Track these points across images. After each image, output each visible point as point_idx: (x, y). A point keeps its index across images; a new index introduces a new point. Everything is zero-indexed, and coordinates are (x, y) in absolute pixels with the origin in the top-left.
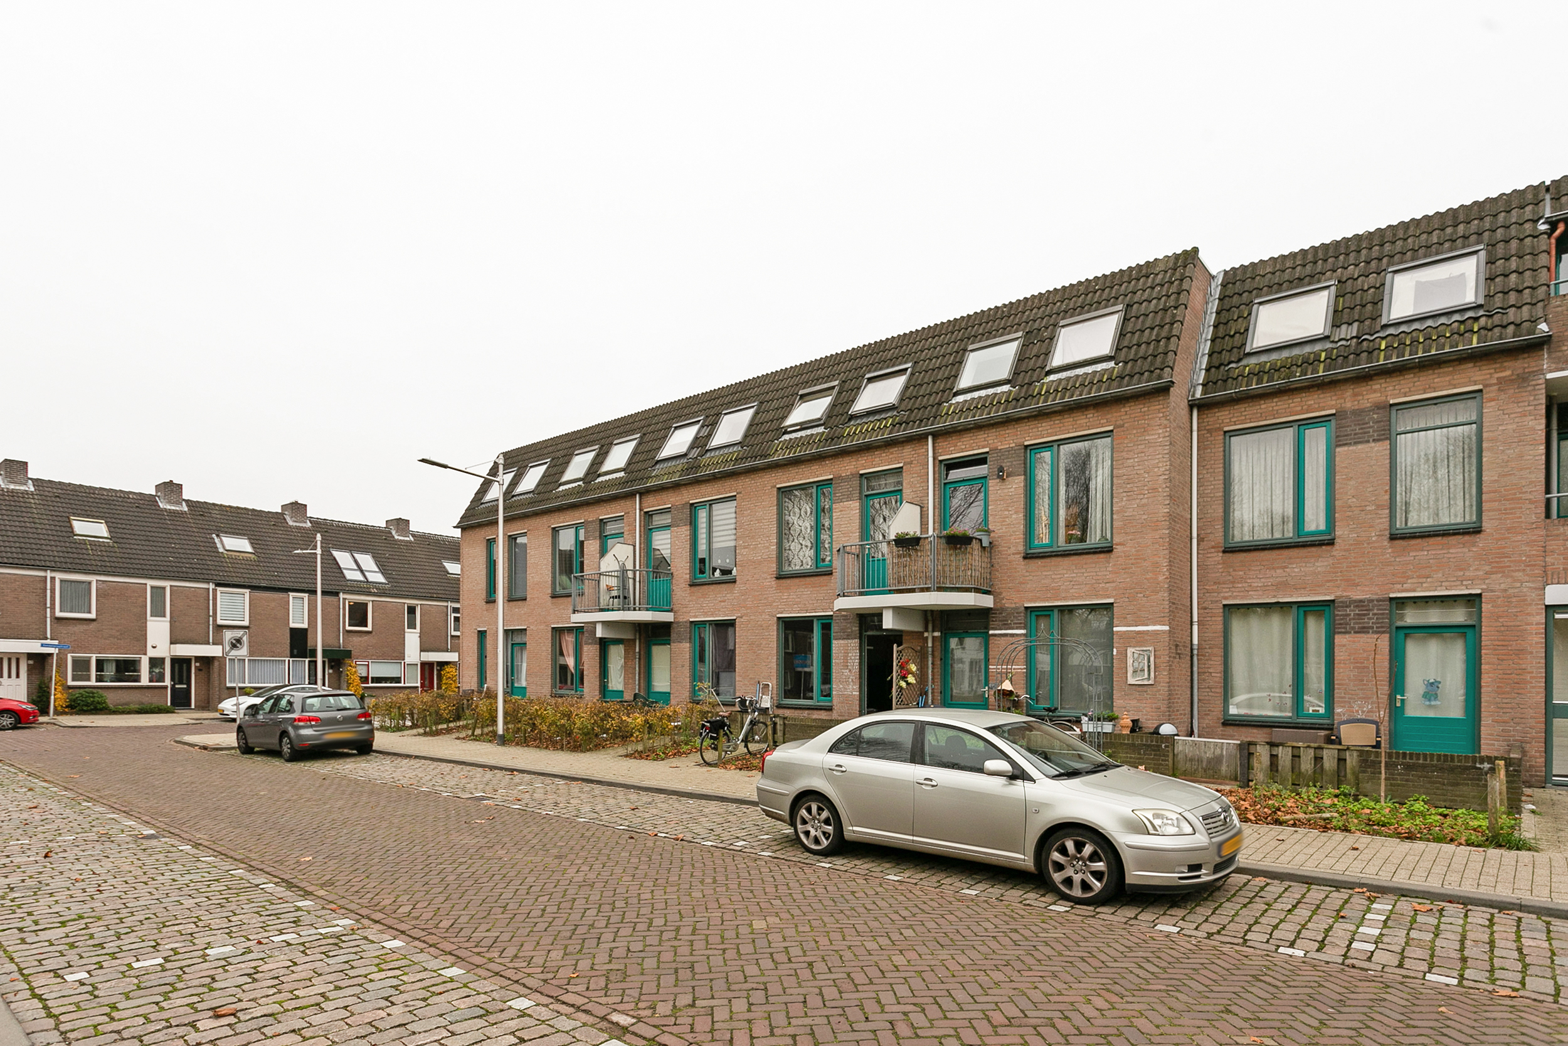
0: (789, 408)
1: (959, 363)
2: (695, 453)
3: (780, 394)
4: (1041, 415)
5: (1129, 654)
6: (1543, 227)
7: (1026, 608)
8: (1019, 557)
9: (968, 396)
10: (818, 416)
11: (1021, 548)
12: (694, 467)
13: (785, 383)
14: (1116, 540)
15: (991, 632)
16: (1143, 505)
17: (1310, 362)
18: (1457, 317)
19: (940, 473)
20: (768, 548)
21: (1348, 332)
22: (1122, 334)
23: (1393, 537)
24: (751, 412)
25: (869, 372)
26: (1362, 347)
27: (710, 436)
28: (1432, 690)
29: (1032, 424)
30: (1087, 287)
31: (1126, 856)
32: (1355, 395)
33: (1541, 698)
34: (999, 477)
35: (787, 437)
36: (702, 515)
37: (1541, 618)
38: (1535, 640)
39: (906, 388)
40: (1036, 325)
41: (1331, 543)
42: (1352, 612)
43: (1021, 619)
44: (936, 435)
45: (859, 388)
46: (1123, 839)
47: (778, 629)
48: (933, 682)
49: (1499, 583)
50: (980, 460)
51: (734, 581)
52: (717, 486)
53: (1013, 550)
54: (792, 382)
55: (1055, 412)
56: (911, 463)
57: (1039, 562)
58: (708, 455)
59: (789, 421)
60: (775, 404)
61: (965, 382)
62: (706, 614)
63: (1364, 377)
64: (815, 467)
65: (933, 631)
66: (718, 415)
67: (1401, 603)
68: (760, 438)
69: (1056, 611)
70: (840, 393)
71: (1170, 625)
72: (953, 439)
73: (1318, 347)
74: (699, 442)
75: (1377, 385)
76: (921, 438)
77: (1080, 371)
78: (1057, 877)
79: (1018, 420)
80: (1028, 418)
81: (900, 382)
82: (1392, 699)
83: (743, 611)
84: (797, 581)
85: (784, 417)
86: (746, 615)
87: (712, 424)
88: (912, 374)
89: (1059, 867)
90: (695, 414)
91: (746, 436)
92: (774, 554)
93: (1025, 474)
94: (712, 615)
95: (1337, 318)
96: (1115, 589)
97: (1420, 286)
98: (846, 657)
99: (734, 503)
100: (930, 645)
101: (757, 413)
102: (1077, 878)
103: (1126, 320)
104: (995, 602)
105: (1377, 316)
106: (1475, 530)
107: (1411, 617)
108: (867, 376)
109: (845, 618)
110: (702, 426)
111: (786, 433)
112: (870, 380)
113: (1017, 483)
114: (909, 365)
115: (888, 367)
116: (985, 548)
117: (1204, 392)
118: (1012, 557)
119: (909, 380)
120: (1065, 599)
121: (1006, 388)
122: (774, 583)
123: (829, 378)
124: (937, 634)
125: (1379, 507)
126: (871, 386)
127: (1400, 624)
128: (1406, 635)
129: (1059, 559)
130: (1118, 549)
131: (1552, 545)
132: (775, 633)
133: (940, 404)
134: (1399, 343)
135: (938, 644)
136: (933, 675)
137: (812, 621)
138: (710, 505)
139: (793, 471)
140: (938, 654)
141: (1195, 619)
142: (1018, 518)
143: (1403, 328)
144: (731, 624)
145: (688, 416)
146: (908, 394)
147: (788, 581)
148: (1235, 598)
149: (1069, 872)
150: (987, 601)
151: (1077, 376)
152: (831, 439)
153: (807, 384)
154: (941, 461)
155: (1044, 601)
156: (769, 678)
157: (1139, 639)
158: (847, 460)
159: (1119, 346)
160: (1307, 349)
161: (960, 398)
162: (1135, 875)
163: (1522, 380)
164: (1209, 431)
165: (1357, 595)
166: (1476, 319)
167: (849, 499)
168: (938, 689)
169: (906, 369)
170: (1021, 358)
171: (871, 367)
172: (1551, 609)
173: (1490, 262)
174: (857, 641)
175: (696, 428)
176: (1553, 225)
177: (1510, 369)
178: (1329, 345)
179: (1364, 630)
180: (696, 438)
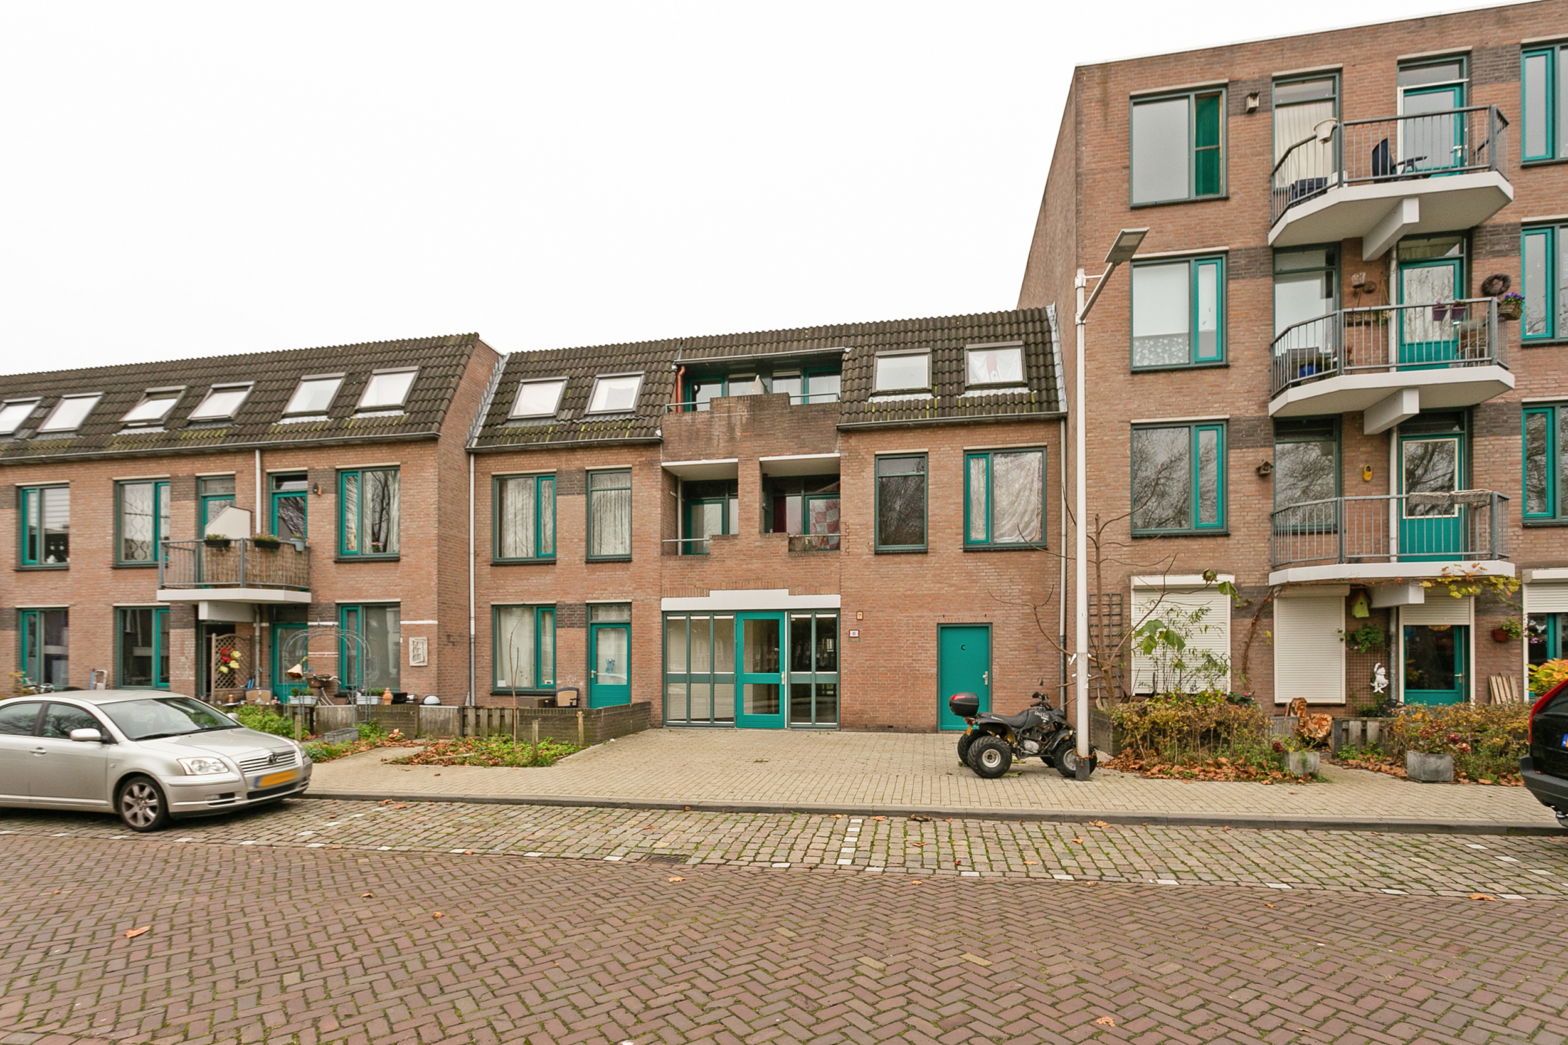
0: (133, 403)
1: (292, 390)
2: (25, 433)
3: (129, 387)
4: (346, 445)
5: (411, 643)
6: (674, 367)
7: (338, 604)
8: (331, 561)
9: (294, 420)
10: (158, 416)
11: (333, 554)
12: (21, 448)
13: (136, 378)
14: (402, 553)
15: (310, 623)
16: (421, 527)
17: (543, 432)
18: (622, 417)
19: (268, 484)
20: (103, 538)
21: (567, 415)
22: (414, 389)
23: (588, 562)
24: (94, 401)
25: (217, 382)
26: (571, 429)
27: (43, 419)
28: (611, 666)
29: (341, 452)
30: (401, 346)
31: (169, 793)
32: (567, 460)
33: (659, 671)
34: (316, 493)
35: (126, 432)
36: (33, 499)
37: (659, 619)
38: (657, 633)
39: (245, 403)
40: (358, 370)
41: (554, 563)
42: (566, 612)
43: (333, 613)
44: (263, 450)
45: (204, 396)
46: (166, 779)
47: (115, 619)
48: (261, 665)
49: (640, 595)
50: (302, 477)
51: (67, 569)
52: (48, 471)
53: (327, 555)
54: (143, 378)
55: (358, 445)
56: (242, 472)
57: (347, 566)
58: (40, 438)
59: (128, 417)
60: (121, 397)
61: (292, 408)
62: (35, 601)
63: (573, 449)
64: (152, 465)
65: (261, 621)
66: (59, 397)
67: (593, 607)
68: (98, 429)
69: (360, 607)
70: (185, 397)
71: (439, 620)
72: (279, 455)
73: (549, 422)
74: (31, 423)
75: (580, 455)
76: (250, 451)
77: (379, 414)
78: (128, 814)
79: (330, 447)
80: (338, 446)
81: (242, 396)
82: (588, 674)
83: (77, 599)
84: (134, 571)
85: (126, 412)
86: (80, 603)
87: (50, 405)
88: (253, 392)
89: (129, 806)
90: (34, 392)
91: (84, 424)
92: (110, 545)
93: (336, 492)
94: (42, 602)
95: (563, 404)
96: (401, 591)
97: (611, 391)
98: (182, 645)
99: (67, 491)
100: (257, 633)
101: (100, 403)
102: (140, 813)
103: (419, 379)
104: (313, 598)
105: (583, 408)
106: (626, 560)
107: (602, 617)
108: (214, 386)
109: (182, 609)
110: (39, 407)
111: (126, 427)
112: (216, 390)
113: (330, 499)
114: (252, 383)
115: (234, 381)
116: (300, 552)
117: (478, 444)
118: (325, 561)
119: (249, 396)
120: (366, 597)
121: (324, 418)
122: (110, 572)
123: (179, 381)
124: (264, 625)
125: (580, 540)
126: (217, 396)
127: (594, 621)
128: (598, 630)
129: (362, 565)
130: (404, 560)
131: (665, 572)
132: (111, 622)
133: (270, 423)
134: (591, 430)
135: (265, 633)
136: (261, 660)
137: (150, 611)
138: (42, 490)
139: (130, 466)
140: (266, 643)
141: (472, 615)
142: (330, 529)
143: (595, 419)
144: (63, 613)
145: (25, 393)
146: (245, 410)
147: (126, 572)
148: (498, 600)
149: (136, 809)
150: (305, 598)
151: (377, 418)
152: (168, 440)
153: (157, 383)
154: (269, 474)
155: (350, 598)
156: (105, 666)
157: (417, 631)
158: (184, 461)
159: (409, 400)
160: (543, 423)
161: (287, 421)
162: (176, 805)
163: (651, 464)
164: (483, 474)
165: (569, 601)
166: (631, 420)
167: (186, 498)
168: (266, 672)
169: (248, 387)
170: (340, 395)
171: (220, 378)
172: (665, 613)
173: (645, 384)
174: (193, 630)
175: (30, 408)
176: (679, 367)
177: (646, 455)
178: (555, 423)
179: (572, 626)
180: (29, 419)
